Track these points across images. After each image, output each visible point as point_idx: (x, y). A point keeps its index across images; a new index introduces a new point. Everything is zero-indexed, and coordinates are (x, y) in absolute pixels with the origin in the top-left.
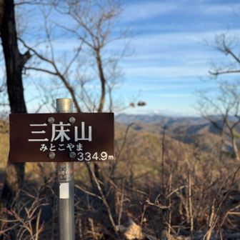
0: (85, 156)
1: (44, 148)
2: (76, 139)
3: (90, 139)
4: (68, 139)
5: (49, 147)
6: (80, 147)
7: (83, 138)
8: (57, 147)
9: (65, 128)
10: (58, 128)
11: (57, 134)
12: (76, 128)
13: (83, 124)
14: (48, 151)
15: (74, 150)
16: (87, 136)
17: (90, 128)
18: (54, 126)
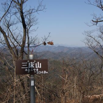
0: (39, 72)
1: (26, 70)
2: (36, 67)
3: (40, 67)
4: (34, 67)
7: (38, 67)
8: (30, 70)
9: (33, 64)
10: (31, 64)
11: (30, 66)
12: (36, 64)
13: (38, 63)
14: (28, 71)
15: (36, 70)
16: (39, 66)
17: (40, 64)
18: (29, 63)
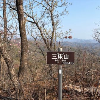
0: (66, 63)
1: (56, 60)
2: (64, 59)
3: (68, 59)
4: (62, 58)
5: (57, 60)
6: (65, 61)
7: (66, 58)
8: (59, 60)
9: (61, 56)
11: (59, 57)
12: (64, 56)
13: (66, 55)
14: (57, 61)
15: (64, 61)
17: (68, 56)
18: (58, 55)
